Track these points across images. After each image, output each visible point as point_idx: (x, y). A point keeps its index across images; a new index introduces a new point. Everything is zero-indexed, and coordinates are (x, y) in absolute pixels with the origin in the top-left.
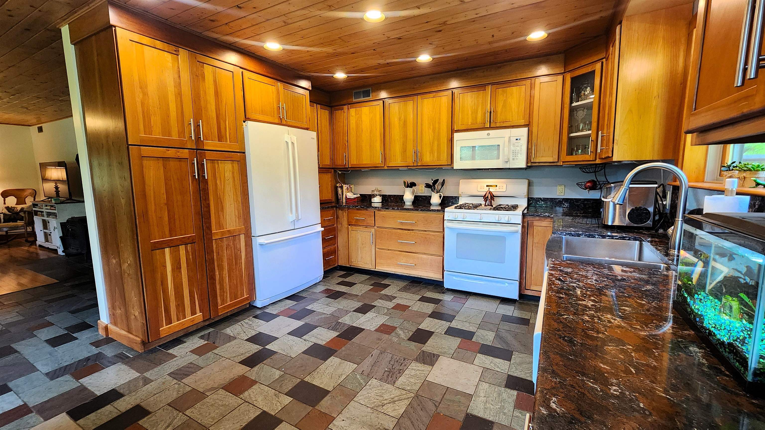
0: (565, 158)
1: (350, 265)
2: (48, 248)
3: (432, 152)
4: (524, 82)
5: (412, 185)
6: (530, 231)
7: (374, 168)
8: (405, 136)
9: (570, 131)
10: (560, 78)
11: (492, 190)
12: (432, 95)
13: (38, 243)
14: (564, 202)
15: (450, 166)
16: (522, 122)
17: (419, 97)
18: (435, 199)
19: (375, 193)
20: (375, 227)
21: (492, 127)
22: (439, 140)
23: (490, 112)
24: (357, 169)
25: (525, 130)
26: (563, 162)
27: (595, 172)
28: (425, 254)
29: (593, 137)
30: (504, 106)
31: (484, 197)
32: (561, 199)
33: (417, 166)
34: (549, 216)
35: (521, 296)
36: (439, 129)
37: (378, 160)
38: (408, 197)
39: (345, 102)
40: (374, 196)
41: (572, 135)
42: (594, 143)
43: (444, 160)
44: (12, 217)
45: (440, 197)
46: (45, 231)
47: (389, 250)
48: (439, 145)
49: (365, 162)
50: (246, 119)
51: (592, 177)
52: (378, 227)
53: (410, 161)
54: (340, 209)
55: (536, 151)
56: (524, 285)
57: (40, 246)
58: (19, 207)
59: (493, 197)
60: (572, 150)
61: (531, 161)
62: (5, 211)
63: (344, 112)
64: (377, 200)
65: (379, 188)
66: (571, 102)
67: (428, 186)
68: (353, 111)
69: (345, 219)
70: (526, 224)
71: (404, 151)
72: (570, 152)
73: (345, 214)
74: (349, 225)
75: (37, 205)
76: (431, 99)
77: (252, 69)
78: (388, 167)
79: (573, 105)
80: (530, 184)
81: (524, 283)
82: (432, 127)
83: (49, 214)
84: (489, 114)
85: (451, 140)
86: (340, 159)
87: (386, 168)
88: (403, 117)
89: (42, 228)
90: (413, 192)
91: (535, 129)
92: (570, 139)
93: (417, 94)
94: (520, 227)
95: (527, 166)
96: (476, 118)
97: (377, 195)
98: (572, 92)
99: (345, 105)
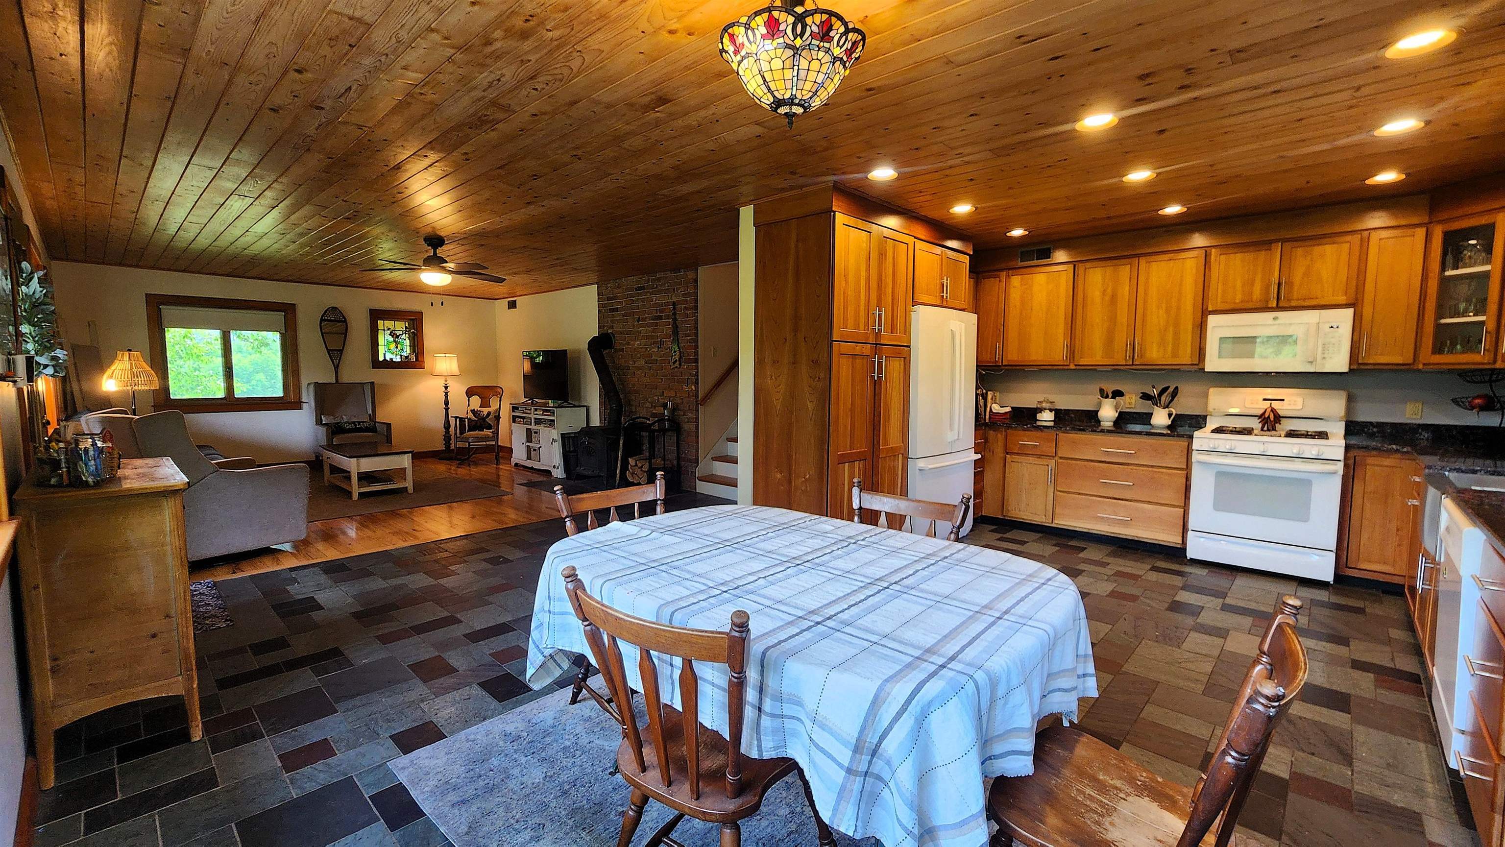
0: (1427, 356)
1: (1004, 516)
2: (532, 468)
3: (1162, 343)
4: (1349, 238)
5: (1117, 394)
6: (1359, 473)
7: (1050, 367)
8: (1113, 319)
9: (1440, 315)
10: (1421, 233)
11: (1275, 405)
12: (1167, 257)
13: (514, 461)
14: (1420, 431)
15: (1196, 367)
16: (1342, 299)
17: (1143, 261)
18: (1161, 418)
19: (1044, 405)
20: (1056, 458)
21: (1281, 307)
22: (1177, 325)
23: (1279, 285)
24: (1014, 368)
25: (1350, 312)
26: (1424, 364)
27: (1490, 381)
28: (1149, 503)
29: (1491, 326)
30: (1307, 274)
31: (1260, 417)
32: (1415, 424)
33: (1133, 365)
34: (1398, 450)
35: (1338, 577)
36: (1179, 308)
37: (1058, 355)
38: (1108, 413)
39: (1003, 266)
40: (1041, 410)
41: (1443, 321)
42: (1491, 337)
43: (1186, 357)
44: (479, 424)
45: (1170, 415)
46: (528, 444)
47: (1079, 494)
48: (1176, 335)
49: (1033, 358)
50: (915, 303)
51: (1485, 390)
52: (1061, 458)
53: (1119, 358)
54: (990, 429)
55: (1370, 346)
56: (1345, 560)
57: (516, 464)
58: (485, 411)
59: (1278, 418)
60: (1443, 344)
61: (1358, 361)
62: (471, 415)
63: (1000, 281)
64: (1046, 417)
65: (1052, 398)
66: (1443, 269)
67: (1146, 397)
68: (1016, 280)
69: (1001, 443)
70: (1351, 462)
71: (1109, 341)
72: (1438, 349)
73: (1000, 437)
74: (1007, 453)
75: (517, 408)
76: (1163, 263)
77: (923, 237)
78: (1076, 365)
79: (1447, 273)
80: (1350, 399)
81: (1345, 557)
82: (1164, 306)
83: (538, 422)
84: (1276, 287)
85: (1201, 328)
86: (987, 351)
87: (1072, 367)
88: (1109, 291)
89: (524, 440)
90: (1116, 408)
91: (1367, 311)
92: (1439, 328)
93: (1139, 256)
94: (1341, 464)
95: (1350, 369)
96: (1251, 293)
97: (1045, 409)
98: (1444, 254)
99: (1002, 270)
